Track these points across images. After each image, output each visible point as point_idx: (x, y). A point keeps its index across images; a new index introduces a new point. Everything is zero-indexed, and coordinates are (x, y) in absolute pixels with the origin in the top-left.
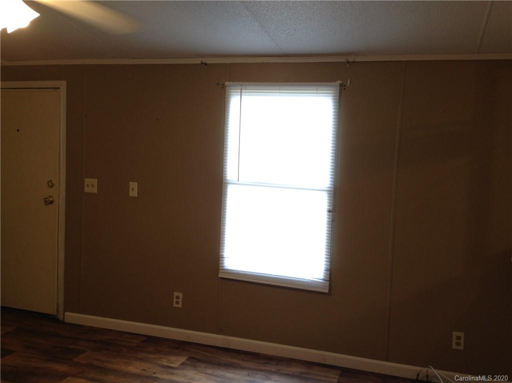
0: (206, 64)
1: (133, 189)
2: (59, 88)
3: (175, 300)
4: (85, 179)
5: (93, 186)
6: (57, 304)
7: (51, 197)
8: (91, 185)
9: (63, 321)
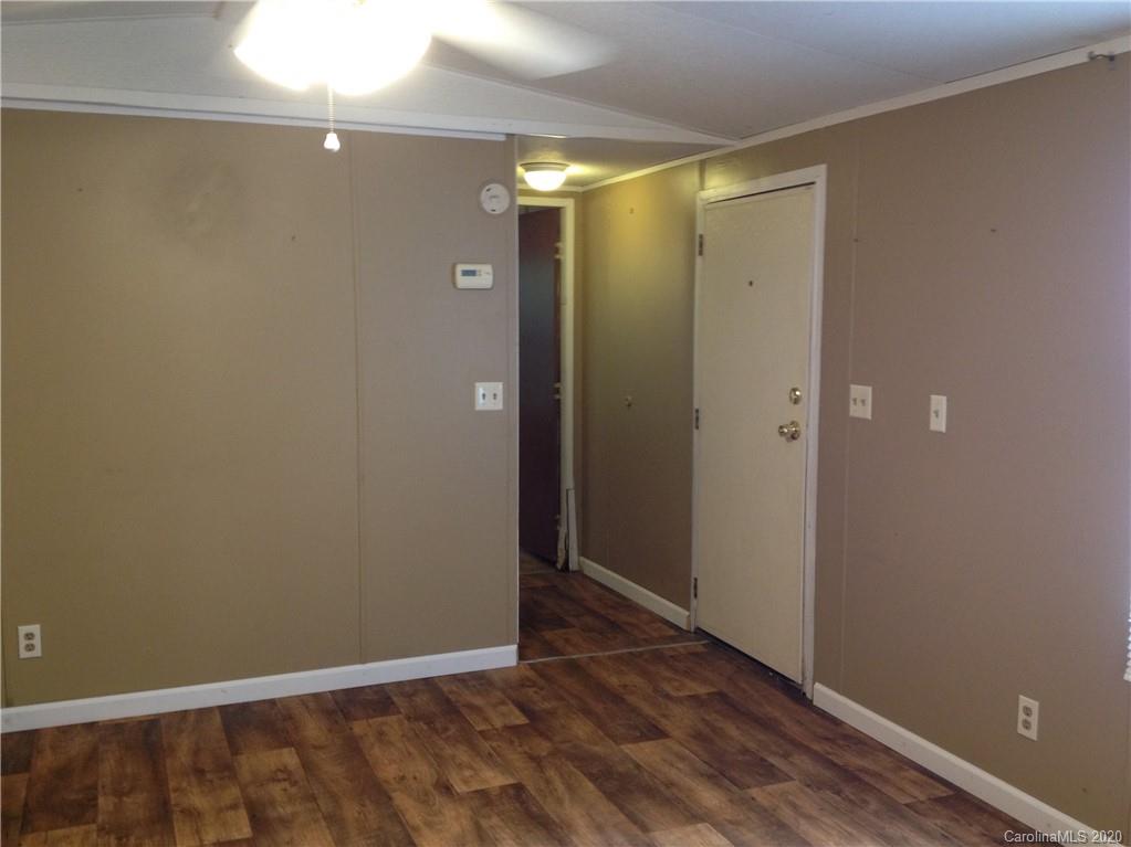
0: (1112, 58)
1: (937, 413)
2: (813, 183)
3: (1022, 716)
4: (852, 386)
5: (863, 402)
6: (803, 661)
7: (793, 423)
8: (861, 401)
9: (811, 701)
